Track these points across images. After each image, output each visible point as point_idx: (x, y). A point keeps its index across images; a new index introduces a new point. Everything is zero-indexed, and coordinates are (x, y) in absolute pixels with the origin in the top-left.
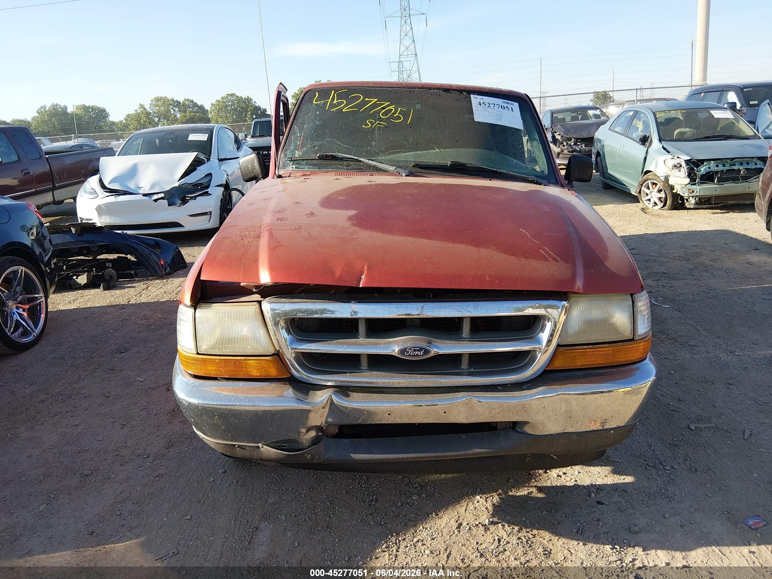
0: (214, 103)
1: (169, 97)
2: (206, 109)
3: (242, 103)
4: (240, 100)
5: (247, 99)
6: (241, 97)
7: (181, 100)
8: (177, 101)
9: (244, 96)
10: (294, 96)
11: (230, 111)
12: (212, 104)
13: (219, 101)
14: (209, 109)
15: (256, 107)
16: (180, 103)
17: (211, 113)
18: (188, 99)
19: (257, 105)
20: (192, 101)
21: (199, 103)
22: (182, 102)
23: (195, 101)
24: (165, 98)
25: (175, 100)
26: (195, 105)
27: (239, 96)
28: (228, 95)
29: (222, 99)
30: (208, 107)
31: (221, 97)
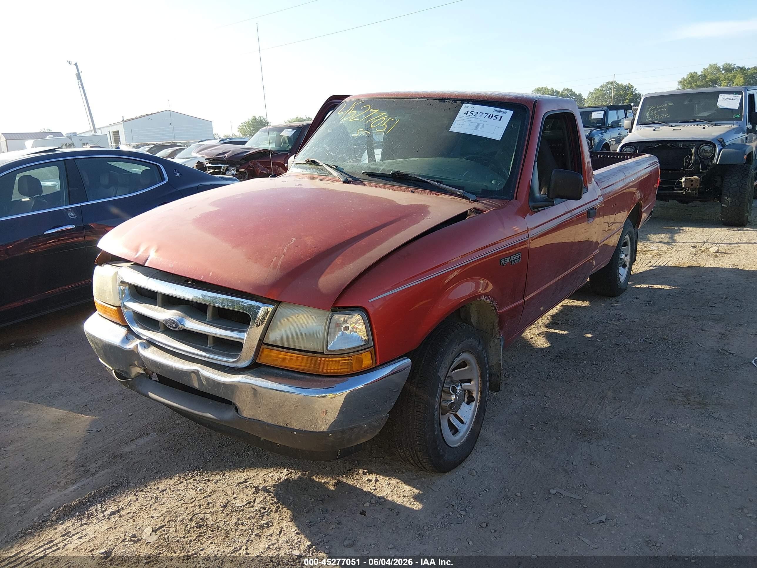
0: (592, 91)
1: (549, 88)
2: (583, 98)
3: (621, 90)
4: (619, 87)
5: (628, 87)
6: (622, 84)
7: (560, 90)
8: (556, 91)
9: (625, 83)
10: (681, 82)
11: (607, 99)
12: (590, 93)
13: (598, 90)
14: (586, 98)
15: (636, 94)
16: (559, 92)
17: (588, 102)
18: (568, 89)
19: (637, 92)
20: (571, 91)
21: (577, 93)
22: (561, 92)
23: (573, 91)
24: (546, 88)
25: (554, 90)
26: (573, 94)
27: (620, 83)
28: (608, 83)
29: (601, 87)
30: (585, 96)
31: (600, 85)
